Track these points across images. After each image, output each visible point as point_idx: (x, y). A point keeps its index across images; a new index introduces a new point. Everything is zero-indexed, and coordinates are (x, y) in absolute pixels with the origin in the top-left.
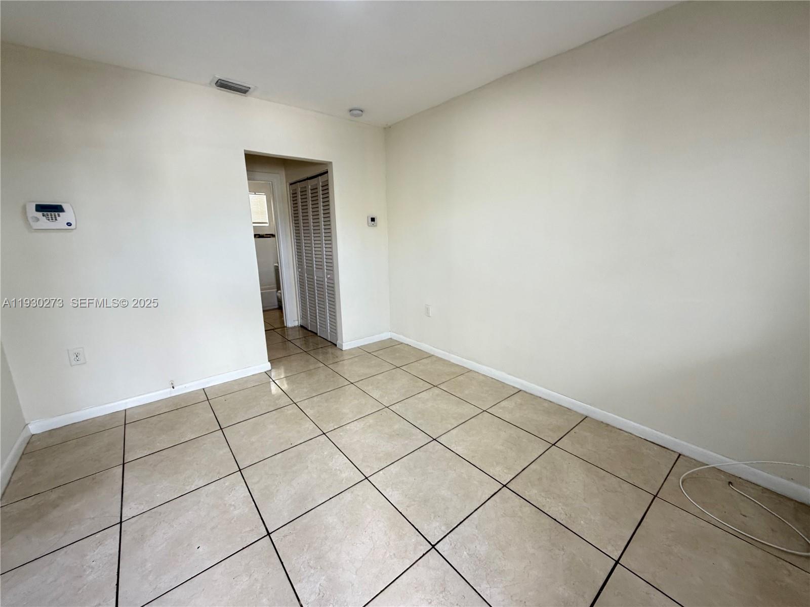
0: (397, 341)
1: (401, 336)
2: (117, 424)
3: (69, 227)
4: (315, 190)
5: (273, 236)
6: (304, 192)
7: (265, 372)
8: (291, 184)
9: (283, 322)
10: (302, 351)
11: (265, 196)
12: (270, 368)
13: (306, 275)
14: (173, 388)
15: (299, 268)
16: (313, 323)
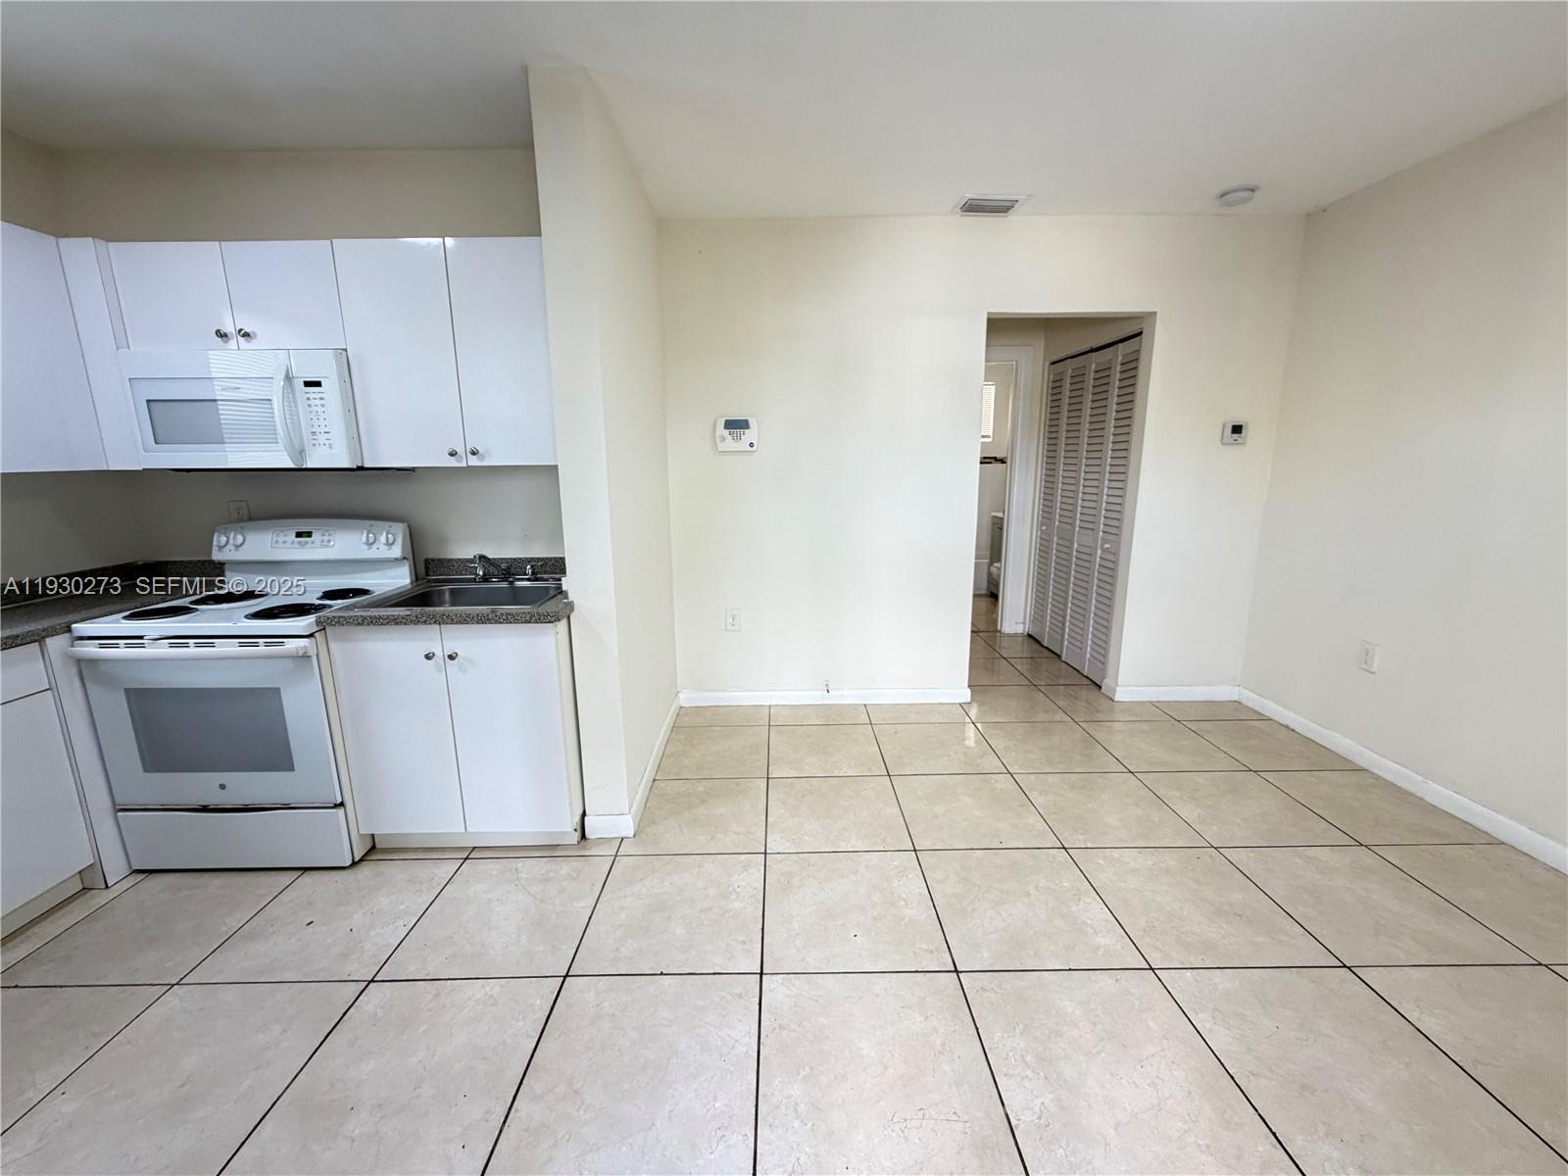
0: (1255, 712)
1: (1272, 705)
2: (761, 722)
3: (751, 449)
4: (1103, 373)
5: (1002, 461)
6: (1079, 377)
7: (960, 704)
8: (1053, 363)
9: (995, 622)
10: (1027, 683)
11: (994, 387)
12: (969, 700)
13: (1055, 538)
14: (828, 691)
15: (1042, 524)
16: (1055, 635)
